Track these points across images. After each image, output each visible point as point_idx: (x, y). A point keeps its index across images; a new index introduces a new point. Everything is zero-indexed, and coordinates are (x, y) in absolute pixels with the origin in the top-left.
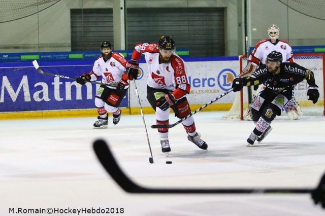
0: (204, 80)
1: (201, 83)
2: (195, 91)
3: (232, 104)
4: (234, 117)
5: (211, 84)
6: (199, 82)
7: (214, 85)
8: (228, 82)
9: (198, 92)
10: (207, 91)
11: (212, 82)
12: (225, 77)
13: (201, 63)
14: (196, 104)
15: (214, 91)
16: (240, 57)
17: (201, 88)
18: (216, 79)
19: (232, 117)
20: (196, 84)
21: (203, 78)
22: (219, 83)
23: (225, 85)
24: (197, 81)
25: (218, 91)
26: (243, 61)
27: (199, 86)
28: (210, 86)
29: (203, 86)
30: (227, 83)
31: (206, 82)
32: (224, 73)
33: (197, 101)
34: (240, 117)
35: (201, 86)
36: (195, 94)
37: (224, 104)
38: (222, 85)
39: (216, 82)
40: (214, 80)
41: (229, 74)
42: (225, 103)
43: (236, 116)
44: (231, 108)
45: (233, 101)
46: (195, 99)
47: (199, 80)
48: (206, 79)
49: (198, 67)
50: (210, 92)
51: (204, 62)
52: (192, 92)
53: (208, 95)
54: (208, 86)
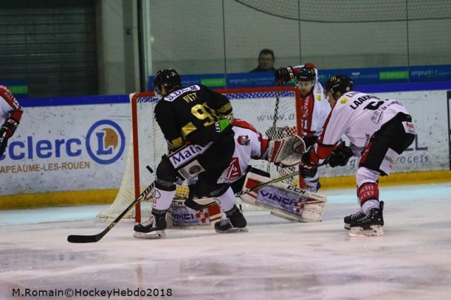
0: (58, 143)
1: (53, 150)
2: (41, 166)
3: (117, 191)
5: (73, 150)
6: (50, 147)
7: (79, 153)
8: (106, 147)
9: (47, 168)
10: (64, 166)
11: (74, 147)
12: (100, 136)
13: (52, 109)
14: (43, 191)
15: (80, 165)
16: (131, 95)
17: (53, 159)
18: (83, 141)
19: (116, 216)
20: (44, 152)
21: (57, 139)
22: (89, 148)
23: (100, 152)
24: (45, 145)
25: (88, 165)
26: (138, 104)
27: (49, 155)
28: (70, 154)
29: (58, 155)
30: (105, 149)
31: (63, 147)
32: (99, 129)
33: (45, 185)
34: (134, 216)
35: (54, 154)
36: (42, 171)
37: (99, 190)
38: (95, 153)
39: (83, 147)
40: (78, 142)
41: (107, 130)
42: (102, 188)
44: (114, 198)
45: (120, 184)
46: (41, 182)
47: (48, 143)
48: (63, 141)
49: (47, 117)
50: (70, 166)
51: (59, 107)
52: (34, 168)
53: (67, 173)
54: (66, 154)
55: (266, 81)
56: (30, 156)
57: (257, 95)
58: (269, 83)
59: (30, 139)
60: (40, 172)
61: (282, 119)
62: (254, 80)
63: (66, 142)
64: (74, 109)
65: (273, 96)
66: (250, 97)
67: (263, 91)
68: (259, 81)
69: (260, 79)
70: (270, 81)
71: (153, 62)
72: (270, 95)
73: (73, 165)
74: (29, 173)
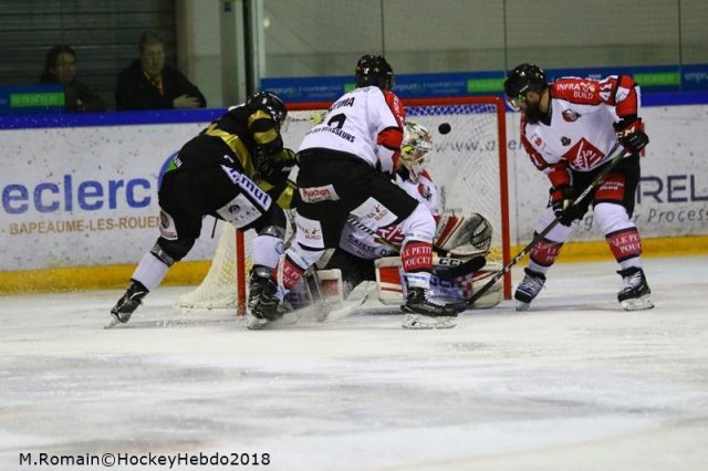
0: (114, 186)
1: (106, 197)
2: (86, 223)
3: (210, 263)
4: (215, 304)
5: (138, 197)
6: (100, 192)
7: (146, 202)
9: (95, 226)
10: (123, 222)
11: (139, 193)
13: (104, 130)
14: (90, 264)
15: (149, 222)
17: (105, 211)
18: (154, 183)
19: (208, 304)
20: (90, 201)
21: (111, 179)
24: (92, 190)
27: (99, 205)
28: (132, 203)
29: (113, 204)
31: (121, 193)
33: (90, 253)
34: (236, 303)
35: (106, 204)
36: (88, 231)
39: (153, 192)
40: (146, 184)
43: (222, 302)
44: (204, 275)
45: (213, 253)
46: (86, 249)
47: (97, 185)
48: (121, 183)
49: (96, 143)
50: (133, 223)
51: (115, 129)
52: (74, 226)
53: (127, 234)
54: (127, 204)
55: (449, 88)
56: (69, 207)
57: (436, 110)
58: (456, 91)
59: (68, 179)
60: (83, 234)
61: (475, 149)
62: (429, 85)
63: (125, 183)
64: (140, 131)
65: (461, 111)
66: (422, 113)
67: (445, 103)
68: (439, 88)
69: (441, 84)
70: (456, 88)
71: (267, 56)
72: (455, 110)
73: (138, 222)
74: (66, 234)
